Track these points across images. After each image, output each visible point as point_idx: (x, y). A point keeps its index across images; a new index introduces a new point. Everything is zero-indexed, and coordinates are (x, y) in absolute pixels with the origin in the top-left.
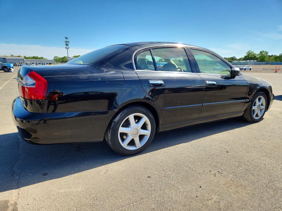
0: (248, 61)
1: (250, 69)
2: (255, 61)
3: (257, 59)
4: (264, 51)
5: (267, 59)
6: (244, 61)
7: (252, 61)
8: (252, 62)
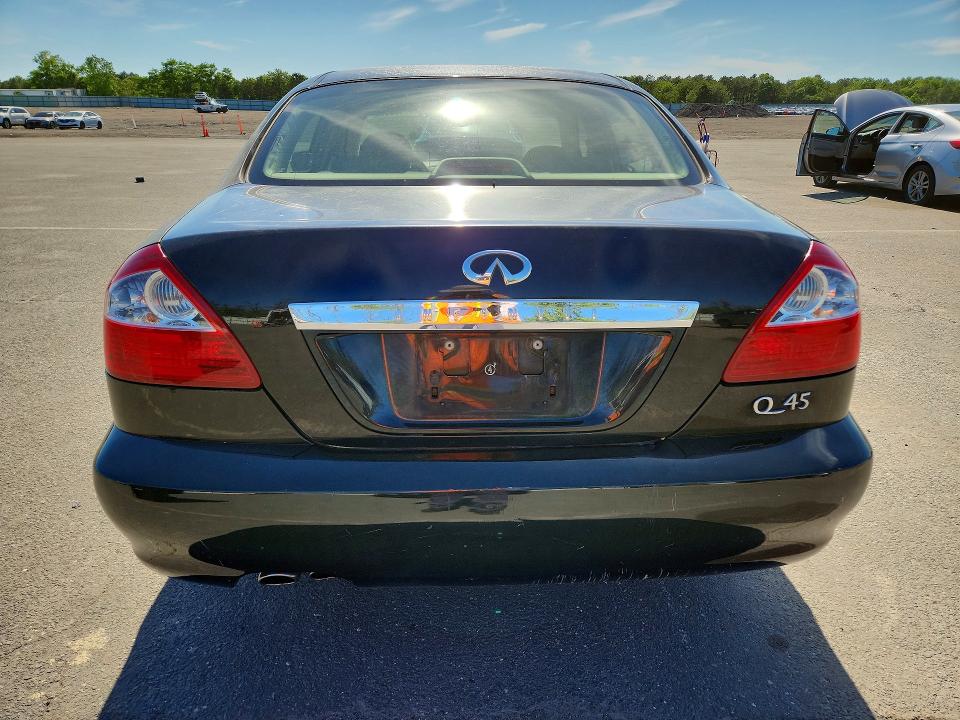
0: (55, 92)
1: (100, 125)
2: (78, 91)
3: (81, 85)
4: (98, 60)
5: (114, 85)
6: (40, 92)
7: (68, 92)
8: (67, 94)
